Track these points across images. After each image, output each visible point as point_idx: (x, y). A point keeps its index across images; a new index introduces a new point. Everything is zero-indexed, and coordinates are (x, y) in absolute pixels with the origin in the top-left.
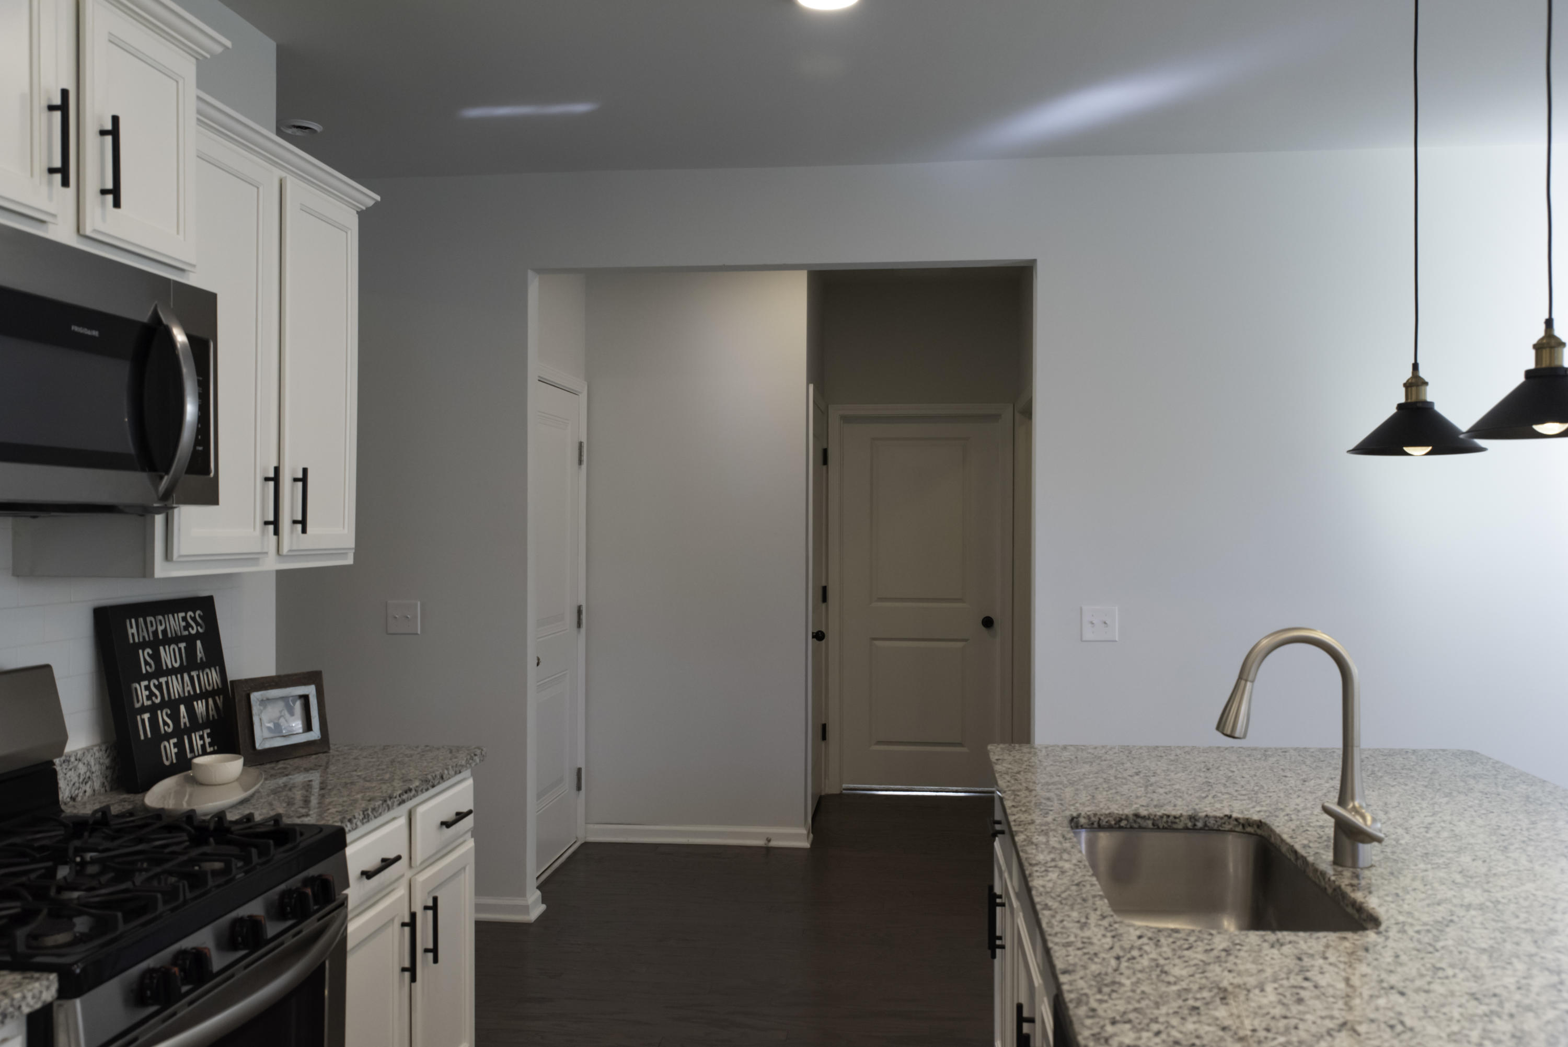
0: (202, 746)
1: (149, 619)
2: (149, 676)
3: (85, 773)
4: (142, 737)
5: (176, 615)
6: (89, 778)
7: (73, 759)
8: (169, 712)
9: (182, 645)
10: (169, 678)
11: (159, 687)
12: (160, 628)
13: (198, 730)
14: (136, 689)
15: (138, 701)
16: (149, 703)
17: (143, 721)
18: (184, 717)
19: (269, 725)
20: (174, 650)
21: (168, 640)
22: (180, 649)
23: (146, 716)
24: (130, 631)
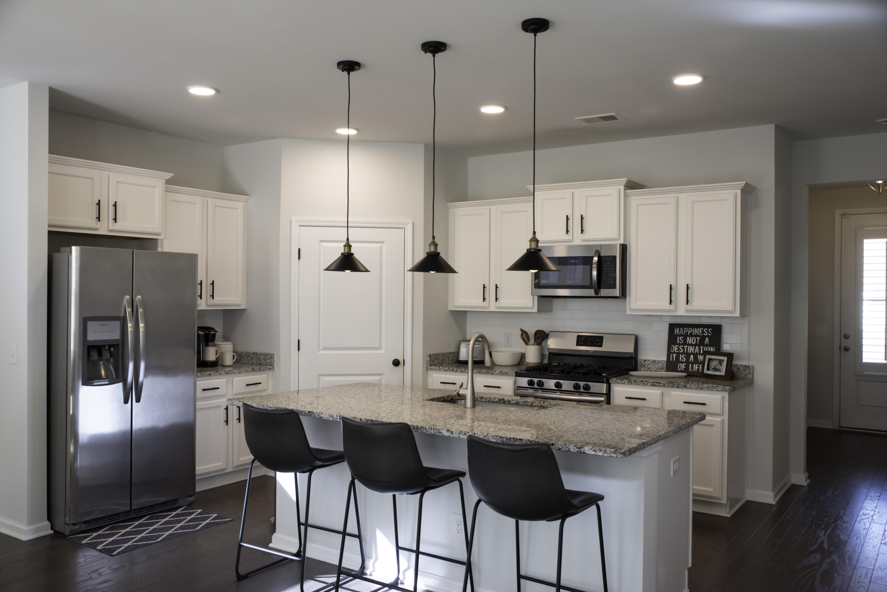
0: (697, 369)
1: (685, 329)
2: (679, 344)
3: (661, 366)
4: (671, 360)
5: (698, 329)
6: (663, 368)
7: (657, 361)
8: (685, 356)
9: (698, 338)
10: (689, 346)
11: (683, 348)
12: (689, 332)
13: (698, 364)
14: (673, 347)
15: (673, 350)
16: (677, 352)
17: (673, 356)
18: (692, 359)
19: (713, 367)
20: (694, 339)
21: (691, 335)
22: (697, 339)
23: (675, 355)
24: (676, 331)
